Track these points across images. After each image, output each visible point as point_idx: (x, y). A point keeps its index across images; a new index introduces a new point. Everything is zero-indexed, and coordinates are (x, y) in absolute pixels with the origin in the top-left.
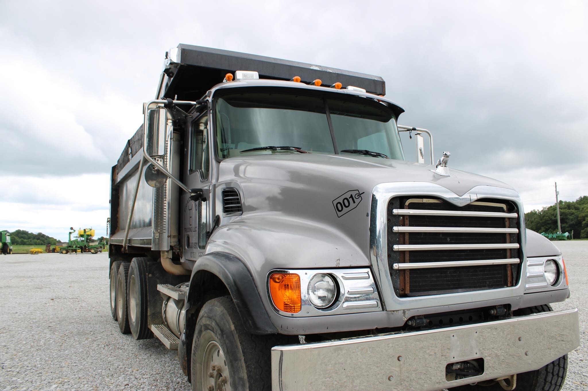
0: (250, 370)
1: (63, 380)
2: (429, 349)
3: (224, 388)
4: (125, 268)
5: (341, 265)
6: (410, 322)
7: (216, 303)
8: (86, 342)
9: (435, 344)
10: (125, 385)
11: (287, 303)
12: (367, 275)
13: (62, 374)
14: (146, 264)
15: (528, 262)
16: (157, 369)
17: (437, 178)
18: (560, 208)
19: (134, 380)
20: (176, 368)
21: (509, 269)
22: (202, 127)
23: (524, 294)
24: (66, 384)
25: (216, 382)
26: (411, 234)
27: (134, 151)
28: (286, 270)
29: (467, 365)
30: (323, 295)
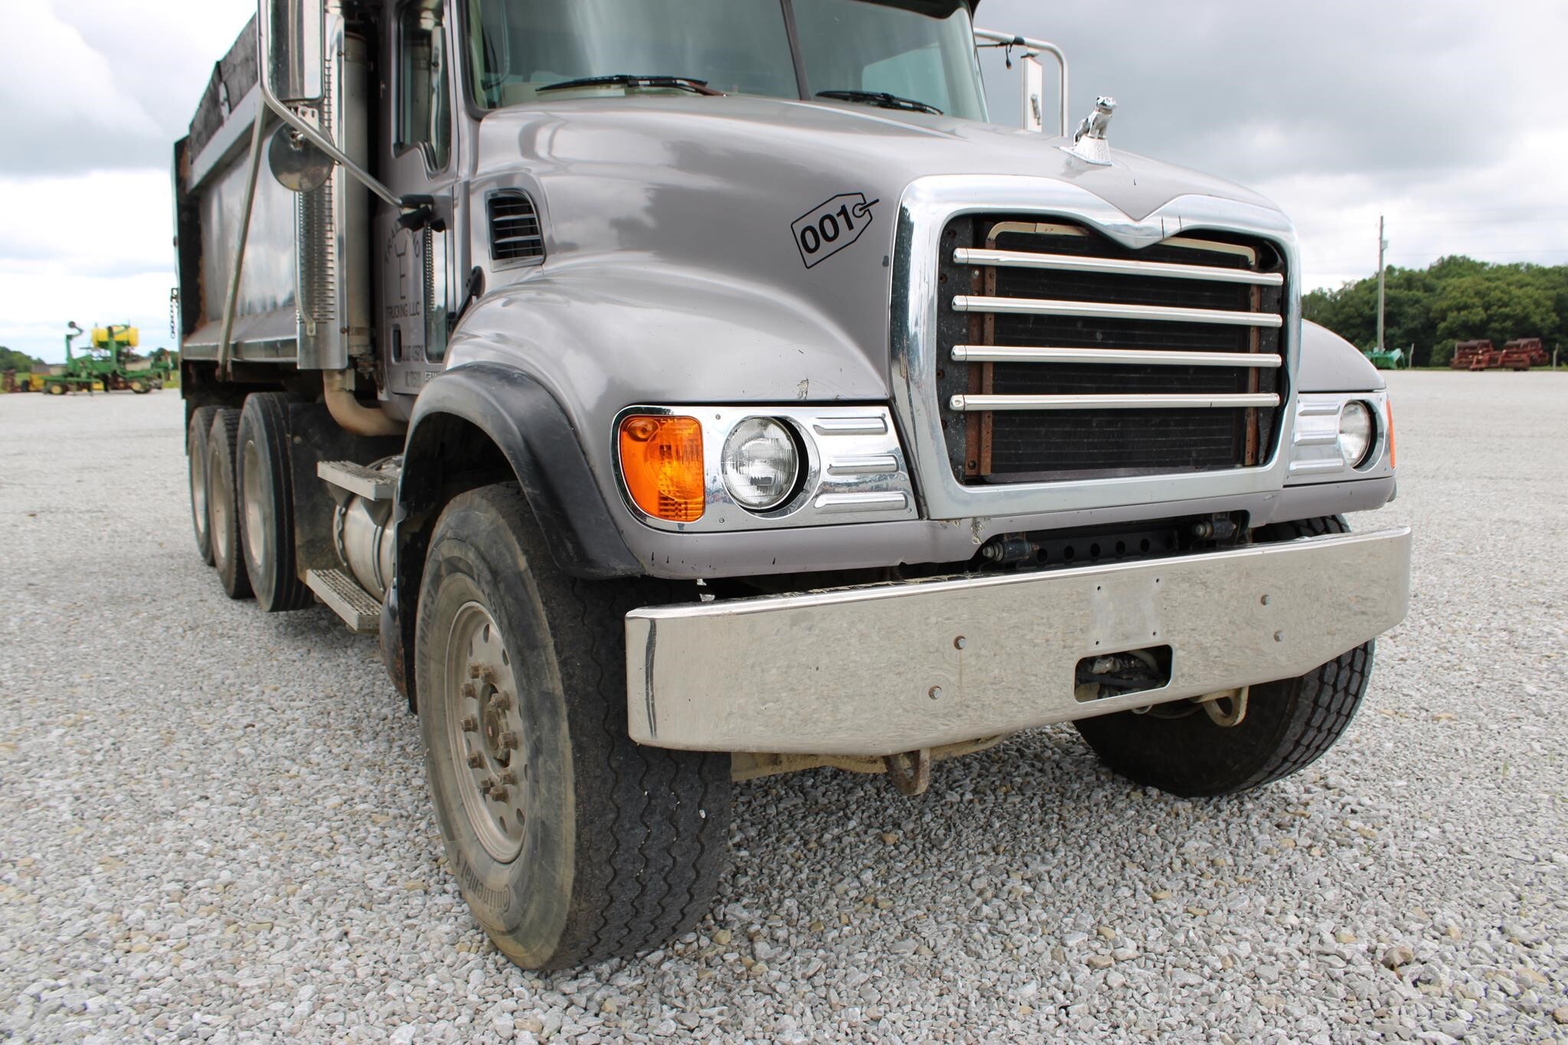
0: (571, 672)
1: (78, 717)
2: (1032, 630)
3: (502, 721)
4: (227, 424)
5: (811, 397)
6: (989, 549)
7: (477, 500)
8: (134, 621)
9: (1048, 618)
10: (246, 727)
11: (666, 494)
12: (880, 425)
13: (76, 702)
14: (285, 410)
15: (1299, 403)
16: (328, 684)
17: (1075, 168)
18: (1386, 286)
19: (268, 714)
20: (378, 683)
21: (1250, 420)
22: (427, 22)
23: (1285, 486)
24: (87, 727)
25: (482, 709)
26: (1001, 317)
27: (235, 92)
28: (663, 407)
29: (1129, 662)
30: (764, 476)
